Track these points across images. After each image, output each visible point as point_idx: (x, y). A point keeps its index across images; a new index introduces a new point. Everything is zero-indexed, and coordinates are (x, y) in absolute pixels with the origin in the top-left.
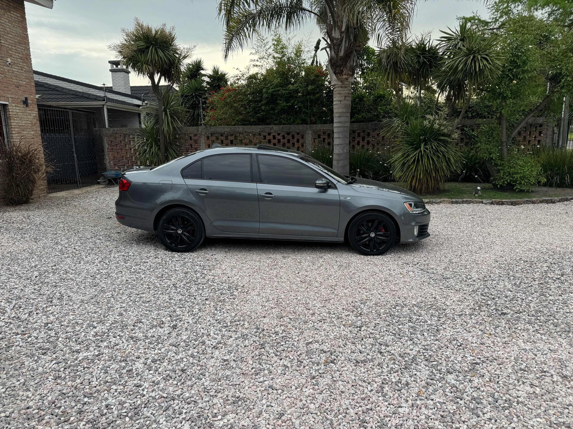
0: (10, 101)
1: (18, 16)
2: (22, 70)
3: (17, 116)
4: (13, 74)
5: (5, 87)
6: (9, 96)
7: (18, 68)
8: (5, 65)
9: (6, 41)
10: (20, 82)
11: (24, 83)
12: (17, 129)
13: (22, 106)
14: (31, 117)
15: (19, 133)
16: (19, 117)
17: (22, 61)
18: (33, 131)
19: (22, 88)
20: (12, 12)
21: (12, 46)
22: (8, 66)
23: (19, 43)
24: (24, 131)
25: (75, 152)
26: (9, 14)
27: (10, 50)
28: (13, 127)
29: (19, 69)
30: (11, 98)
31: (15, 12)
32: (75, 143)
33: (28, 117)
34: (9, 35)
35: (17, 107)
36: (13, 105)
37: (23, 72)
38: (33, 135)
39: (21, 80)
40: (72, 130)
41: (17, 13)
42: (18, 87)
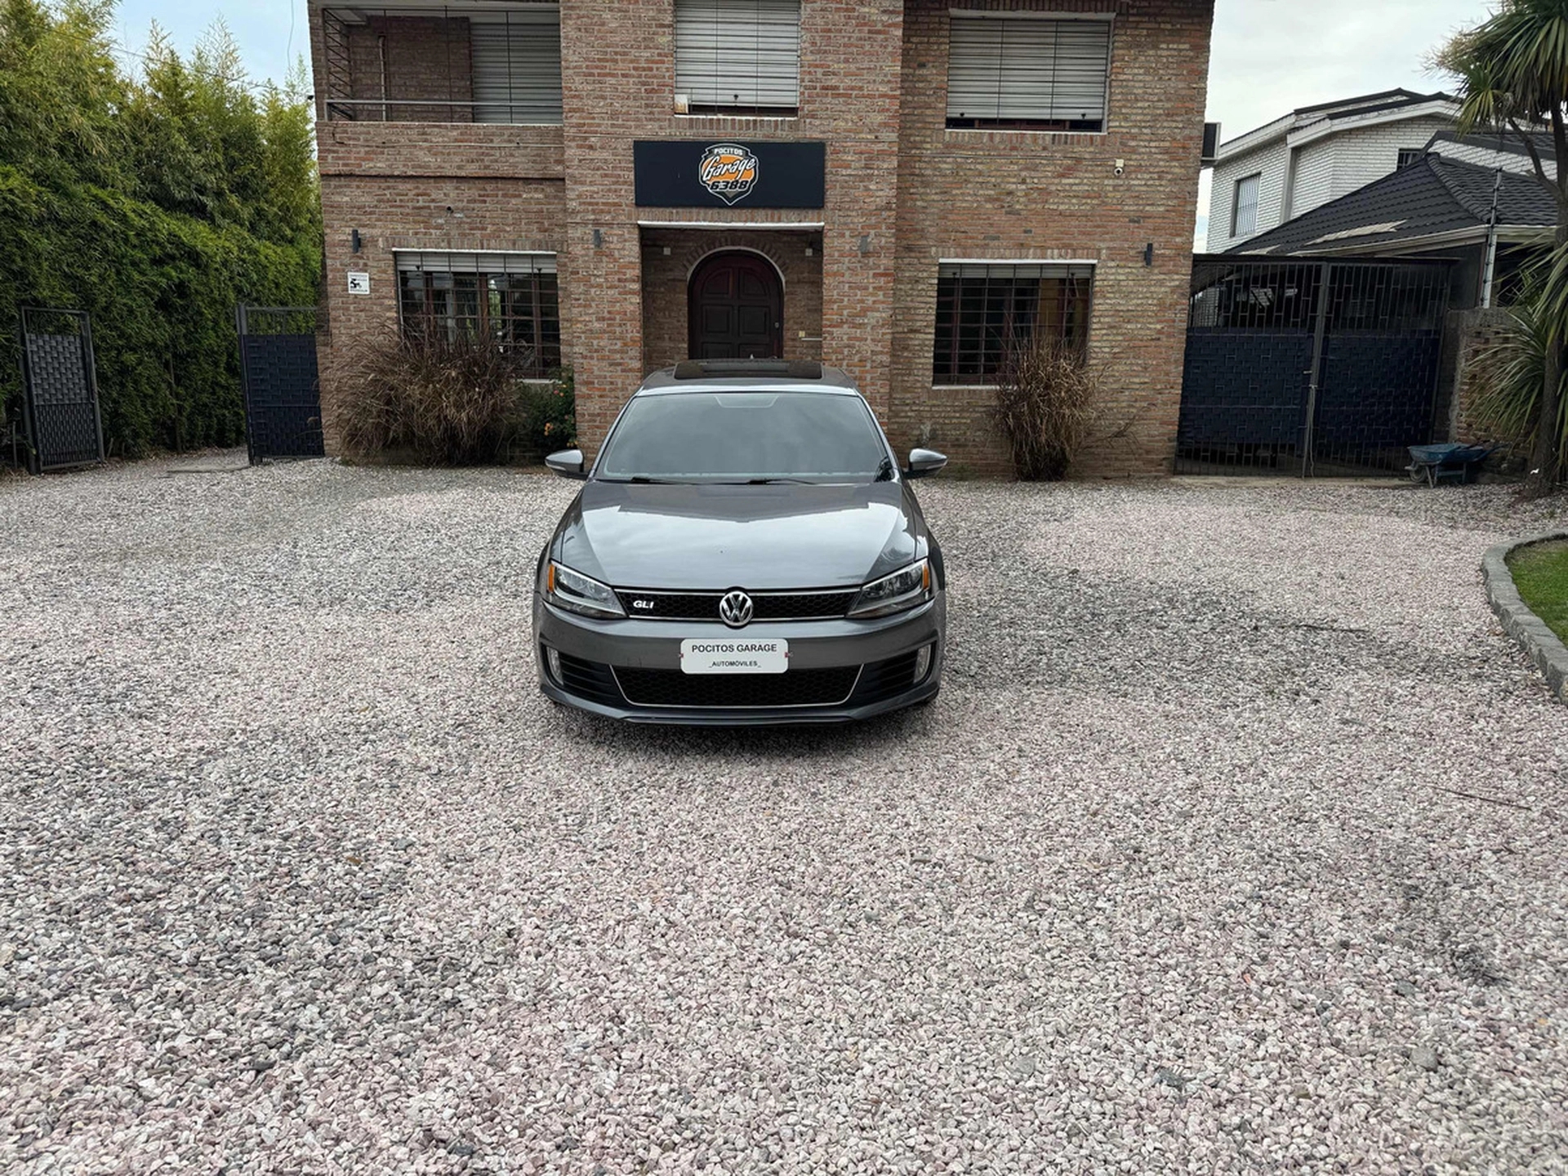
0: (1103, 257)
1: (1181, 50)
2: (1160, 178)
3: (1116, 288)
4: (1128, 194)
5: (1098, 226)
6: (1102, 245)
7: (1148, 176)
8: (1107, 177)
9: (1126, 120)
10: (1147, 208)
11: (1162, 209)
12: (1107, 320)
13: (1140, 264)
14: (1163, 289)
15: (1114, 327)
16: (1120, 292)
17: (1166, 157)
18: (1159, 322)
19: (1150, 223)
20: (1164, 46)
21: (1140, 128)
22: (1118, 178)
23: (1168, 115)
24: (1129, 322)
25: (1314, 378)
26: (1151, 52)
27: (1134, 138)
28: (1096, 313)
29: (1151, 179)
30: (1108, 248)
31: (1173, 43)
32: (1325, 351)
33: (1153, 289)
34: (1139, 105)
35: (1125, 267)
36: (1112, 264)
37: (1163, 183)
38: (1160, 332)
39: (1152, 205)
40: (1319, 319)
41: (1179, 43)
42: (1138, 222)
